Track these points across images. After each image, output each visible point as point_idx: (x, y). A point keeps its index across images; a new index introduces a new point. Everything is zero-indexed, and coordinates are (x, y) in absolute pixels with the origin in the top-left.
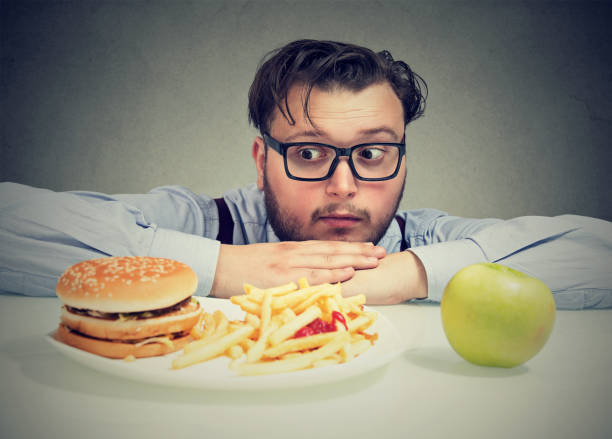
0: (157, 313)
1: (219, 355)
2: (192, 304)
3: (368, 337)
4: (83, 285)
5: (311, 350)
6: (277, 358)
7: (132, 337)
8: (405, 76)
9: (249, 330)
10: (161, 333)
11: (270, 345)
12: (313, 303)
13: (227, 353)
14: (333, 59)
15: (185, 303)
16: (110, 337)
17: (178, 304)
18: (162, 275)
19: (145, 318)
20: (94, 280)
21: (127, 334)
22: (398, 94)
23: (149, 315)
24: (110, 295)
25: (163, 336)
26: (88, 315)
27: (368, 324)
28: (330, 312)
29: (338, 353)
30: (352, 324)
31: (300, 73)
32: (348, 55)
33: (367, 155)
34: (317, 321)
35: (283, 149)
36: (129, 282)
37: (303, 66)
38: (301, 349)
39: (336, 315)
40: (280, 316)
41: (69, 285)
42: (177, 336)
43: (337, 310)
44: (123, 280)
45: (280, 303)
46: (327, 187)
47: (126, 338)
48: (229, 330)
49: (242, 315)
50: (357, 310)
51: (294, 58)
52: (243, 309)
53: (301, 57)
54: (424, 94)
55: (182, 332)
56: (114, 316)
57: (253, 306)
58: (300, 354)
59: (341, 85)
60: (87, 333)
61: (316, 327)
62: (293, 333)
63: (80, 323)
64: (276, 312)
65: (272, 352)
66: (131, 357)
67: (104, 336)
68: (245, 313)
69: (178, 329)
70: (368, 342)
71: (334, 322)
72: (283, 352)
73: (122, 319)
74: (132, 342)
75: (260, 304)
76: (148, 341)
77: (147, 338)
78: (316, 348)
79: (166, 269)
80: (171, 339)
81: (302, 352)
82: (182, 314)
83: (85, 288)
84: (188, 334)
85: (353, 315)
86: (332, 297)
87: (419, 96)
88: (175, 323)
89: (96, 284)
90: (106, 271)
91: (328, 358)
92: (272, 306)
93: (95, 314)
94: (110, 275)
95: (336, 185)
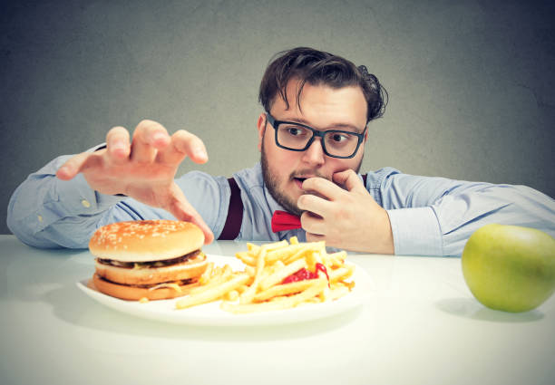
0: (167, 263)
1: (219, 298)
2: (200, 257)
3: (347, 285)
4: (106, 239)
5: (295, 294)
6: (267, 301)
7: (145, 283)
8: (374, 86)
9: (245, 277)
10: (170, 279)
11: (260, 290)
12: (301, 257)
13: (226, 297)
14: (323, 63)
15: (192, 255)
16: (128, 282)
17: (185, 256)
18: (171, 232)
19: (157, 267)
20: (114, 236)
21: (142, 280)
22: (366, 97)
23: (160, 264)
24: (126, 247)
25: (172, 282)
26: (112, 265)
27: (347, 275)
28: (314, 263)
29: (317, 296)
30: (333, 274)
31: (297, 70)
32: (334, 62)
33: (337, 138)
34: (303, 270)
35: (276, 124)
36: (142, 237)
37: (301, 65)
38: (287, 293)
39: (319, 266)
40: (272, 267)
41: (97, 240)
42: (186, 282)
43: (321, 262)
44: (138, 235)
45: (271, 256)
46: (302, 157)
47: (140, 283)
48: (229, 278)
49: (243, 267)
50: (339, 263)
51: (295, 59)
52: (244, 262)
53: (300, 59)
54: (385, 102)
55: (191, 279)
56: (130, 265)
57: (250, 259)
58: (285, 298)
59: (325, 83)
60: (112, 280)
61: (300, 275)
62: (280, 280)
63: (105, 271)
64: (269, 264)
65: (262, 296)
66: (145, 299)
67: (123, 282)
68: (245, 265)
69: (186, 277)
70: (347, 288)
71: (317, 271)
72: (271, 296)
73: (136, 266)
74: (146, 287)
75: (256, 257)
76: (159, 286)
77: (159, 284)
78: (299, 293)
79: (176, 228)
80: (180, 285)
81: (287, 295)
82: (190, 264)
83: (107, 242)
84: (196, 282)
85: (335, 267)
86: (317, 251)
87: (382, 103)
88: (182, 271)
89: (115, 238)
90: (126, 229)
91: (308, 301)
92: (265, 259)
93: (116, 264)
94: (129, 231)
95: (309, 157)
